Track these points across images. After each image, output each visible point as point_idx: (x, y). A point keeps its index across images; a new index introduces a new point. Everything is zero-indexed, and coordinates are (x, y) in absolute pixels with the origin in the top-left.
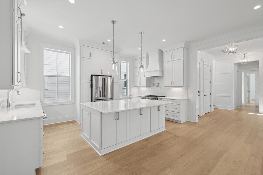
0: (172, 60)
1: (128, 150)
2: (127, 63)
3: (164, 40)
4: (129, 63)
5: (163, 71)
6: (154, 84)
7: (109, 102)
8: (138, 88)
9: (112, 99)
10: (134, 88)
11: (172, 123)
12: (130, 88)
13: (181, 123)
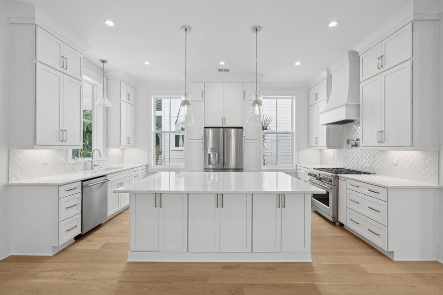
0: (380, 71)
1: (169, 271)
2: (292, 99)
3: (333, 24)
4: (294, 97)
5: (358, 106)
6: (348, 141)
7: (233, 174)
8: (321, 150)
9: (238, 169)
10: (308, 150)
11: (370, 250)
12: (298, 151)
13: (395, 259)
